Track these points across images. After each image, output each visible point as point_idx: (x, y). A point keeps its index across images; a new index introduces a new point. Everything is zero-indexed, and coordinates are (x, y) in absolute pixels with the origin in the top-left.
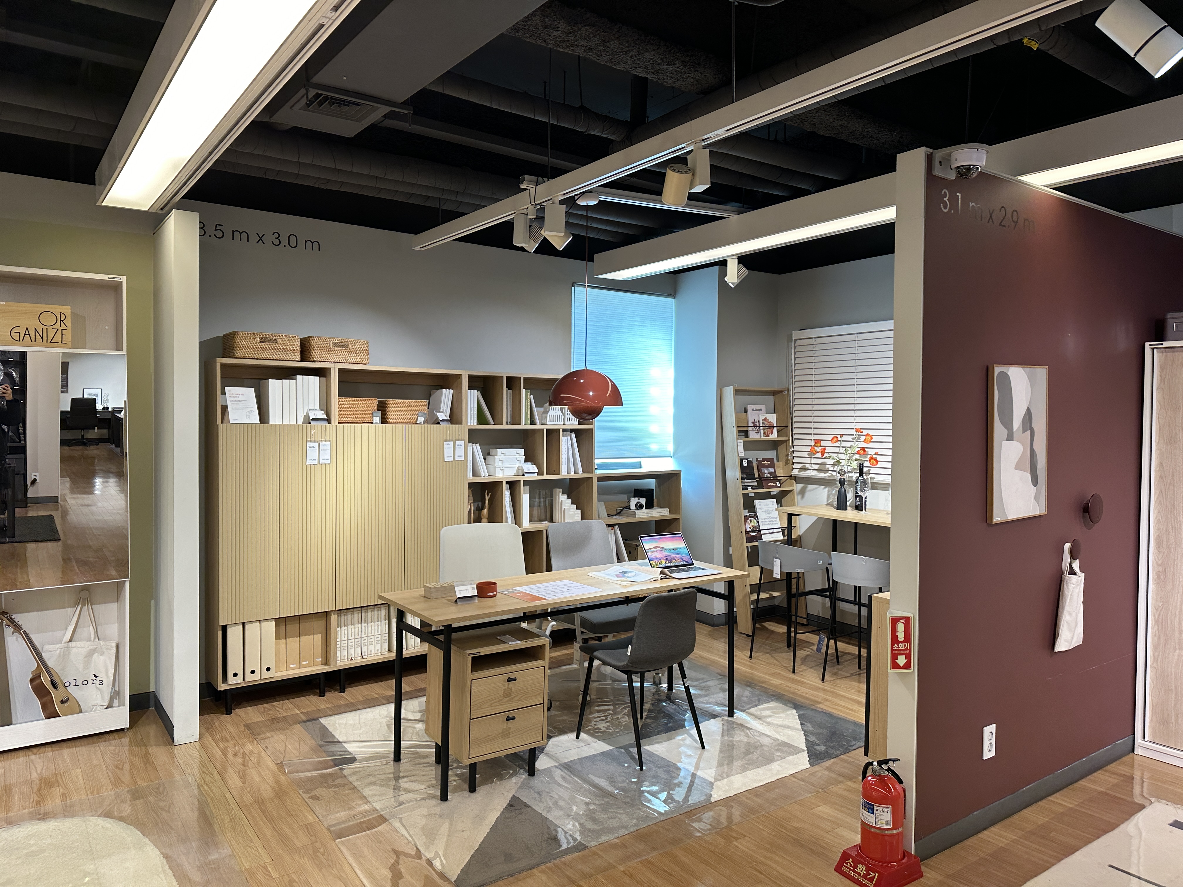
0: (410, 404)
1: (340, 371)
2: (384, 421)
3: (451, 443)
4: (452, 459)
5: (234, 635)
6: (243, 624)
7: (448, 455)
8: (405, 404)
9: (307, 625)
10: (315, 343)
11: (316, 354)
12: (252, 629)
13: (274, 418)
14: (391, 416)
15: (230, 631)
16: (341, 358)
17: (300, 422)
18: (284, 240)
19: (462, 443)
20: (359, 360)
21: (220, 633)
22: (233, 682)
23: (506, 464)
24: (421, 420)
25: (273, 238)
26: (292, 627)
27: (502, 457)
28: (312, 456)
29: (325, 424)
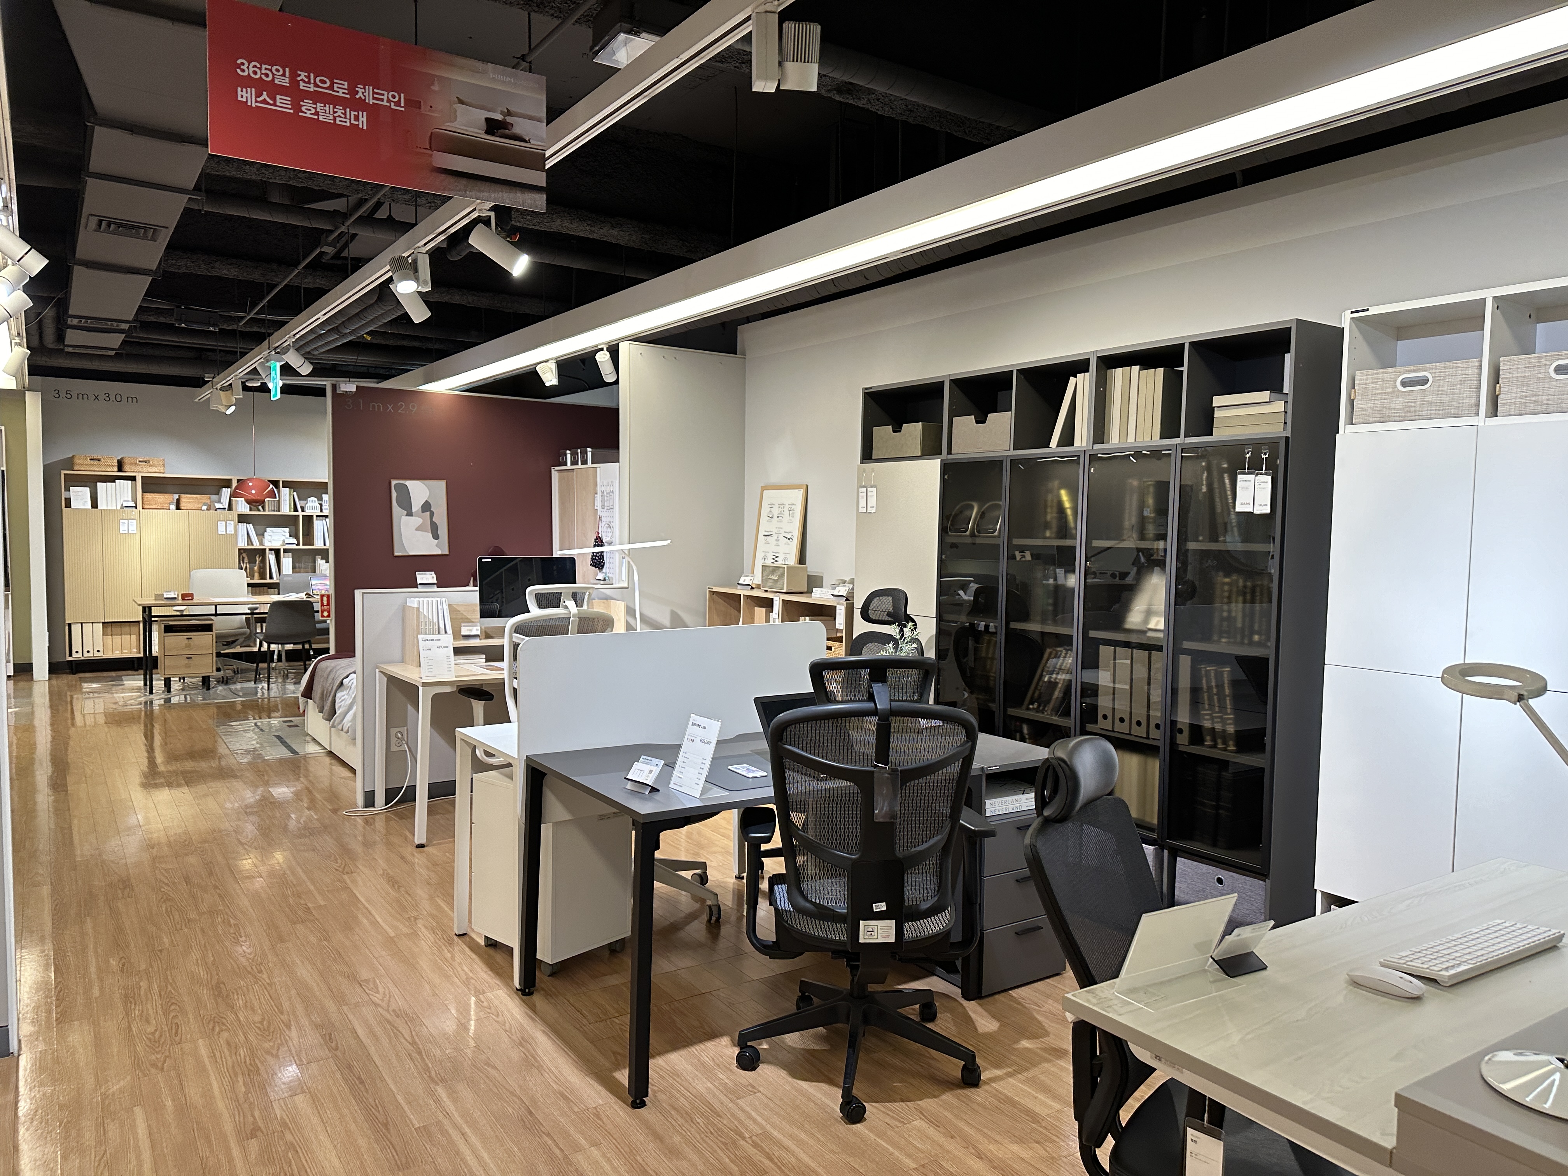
0: (196, 498)
1: (142, 477)
2: (178, 508)
3: (224, 523)
4: (224, 533)
5: (76, 629)
6: (82, 624)
7: (221, 530)
8: (192, 498)
9: (126, 629)
10: (126, 461)
11: (126, 467)
12: (87, 628)
13: (101, 505)
14: (182, 505)
15: (73, 627)
16: (145, 470)
17: (119, 507)
18: (112, 397)
19: (232, 522)
20: (157, 471)
21: (67, 628)
22: (76, 656)
23: (274, 538)
24: (205, 508)
25: (105, 397)
26: (116, 629)
27: (271, 533)
28: (123, 528)
29: (134, 509)
